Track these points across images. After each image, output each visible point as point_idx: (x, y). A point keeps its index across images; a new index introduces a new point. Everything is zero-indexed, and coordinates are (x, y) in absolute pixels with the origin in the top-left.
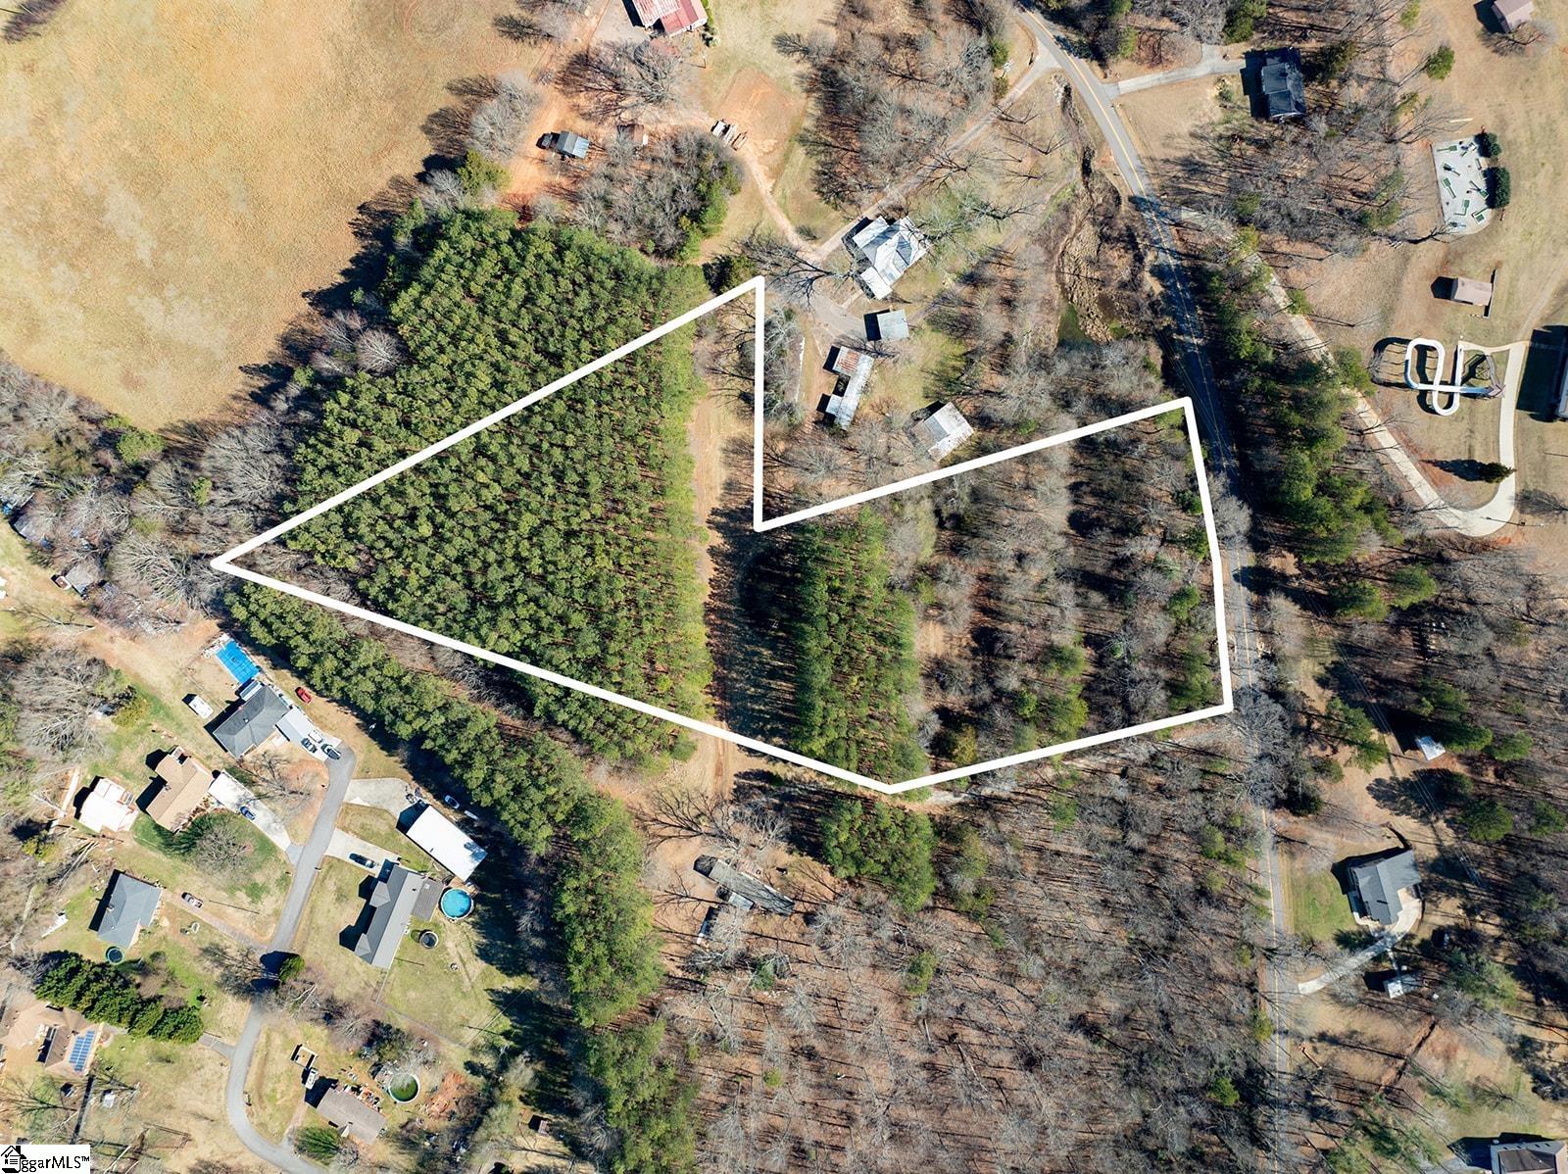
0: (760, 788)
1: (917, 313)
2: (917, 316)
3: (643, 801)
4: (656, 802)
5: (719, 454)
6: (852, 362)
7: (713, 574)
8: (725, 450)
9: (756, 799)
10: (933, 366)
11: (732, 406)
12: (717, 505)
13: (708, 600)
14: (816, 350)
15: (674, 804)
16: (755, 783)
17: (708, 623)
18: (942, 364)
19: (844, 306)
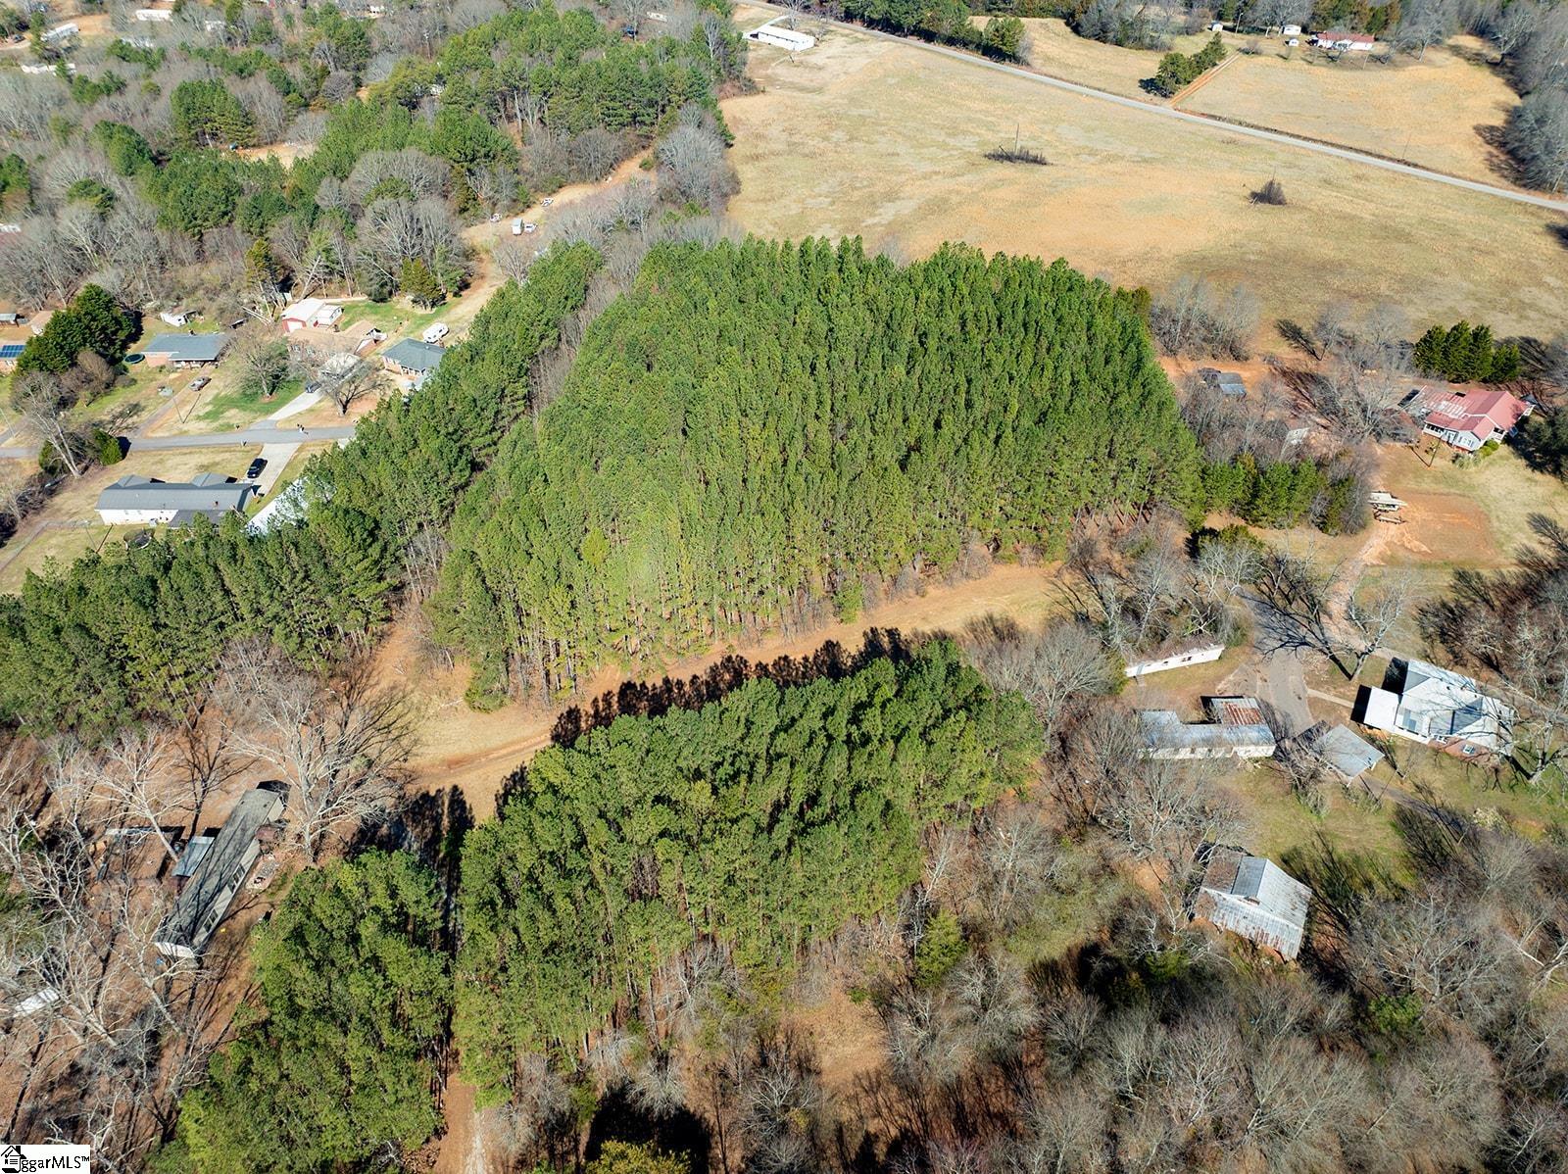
0: (437, 829)
1: (1394, 792)
2: (1392, 793)
3: (384, 684)
4: (385, 700)
5: (981, 614)
6: (1243, 717)
7: (797, 657)
8: (991, 619)
9: (412, 833)
10: (1341, 850)
11: (1057, 609)
12: (905, 632)
13: (752, 663)
14: (1220, 679)
15: (384, 722)
16: (446, 822)
17: (714, 670)
18: (1357, 860)
19: (1312, 692)
